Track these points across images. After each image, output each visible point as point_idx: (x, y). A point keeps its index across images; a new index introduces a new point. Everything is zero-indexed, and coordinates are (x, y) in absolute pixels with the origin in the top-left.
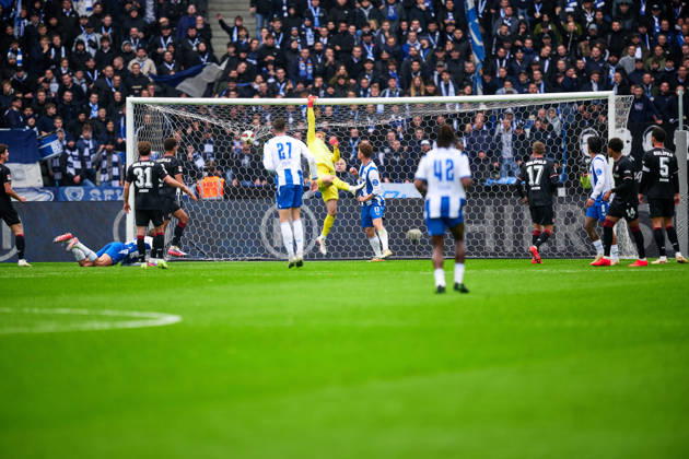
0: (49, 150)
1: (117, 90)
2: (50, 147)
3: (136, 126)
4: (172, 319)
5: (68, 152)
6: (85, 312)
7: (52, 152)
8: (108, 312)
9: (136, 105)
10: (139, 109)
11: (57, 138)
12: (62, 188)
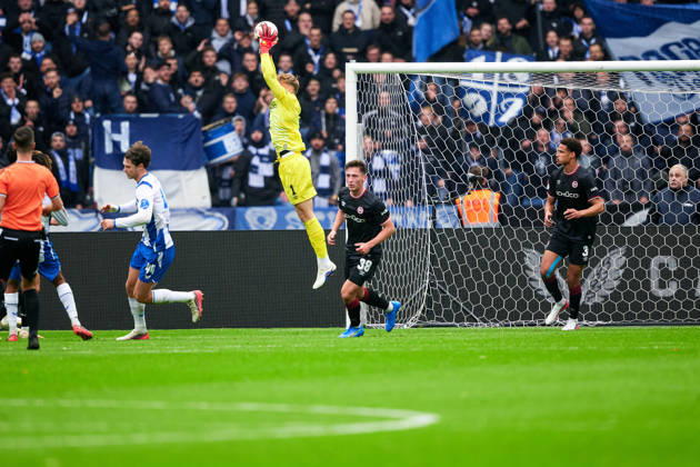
0: (220, 149)
1: (316, 51)
2: (221, 143)
3: (361, 109)
4: (423, 420)
5: (253, 150)
6: (282, 408)
7: (225, 152)
8: (320, 409)
9: (359, 76)
10: (364, 82)
11: (232, 129)
12: (240, 210)
